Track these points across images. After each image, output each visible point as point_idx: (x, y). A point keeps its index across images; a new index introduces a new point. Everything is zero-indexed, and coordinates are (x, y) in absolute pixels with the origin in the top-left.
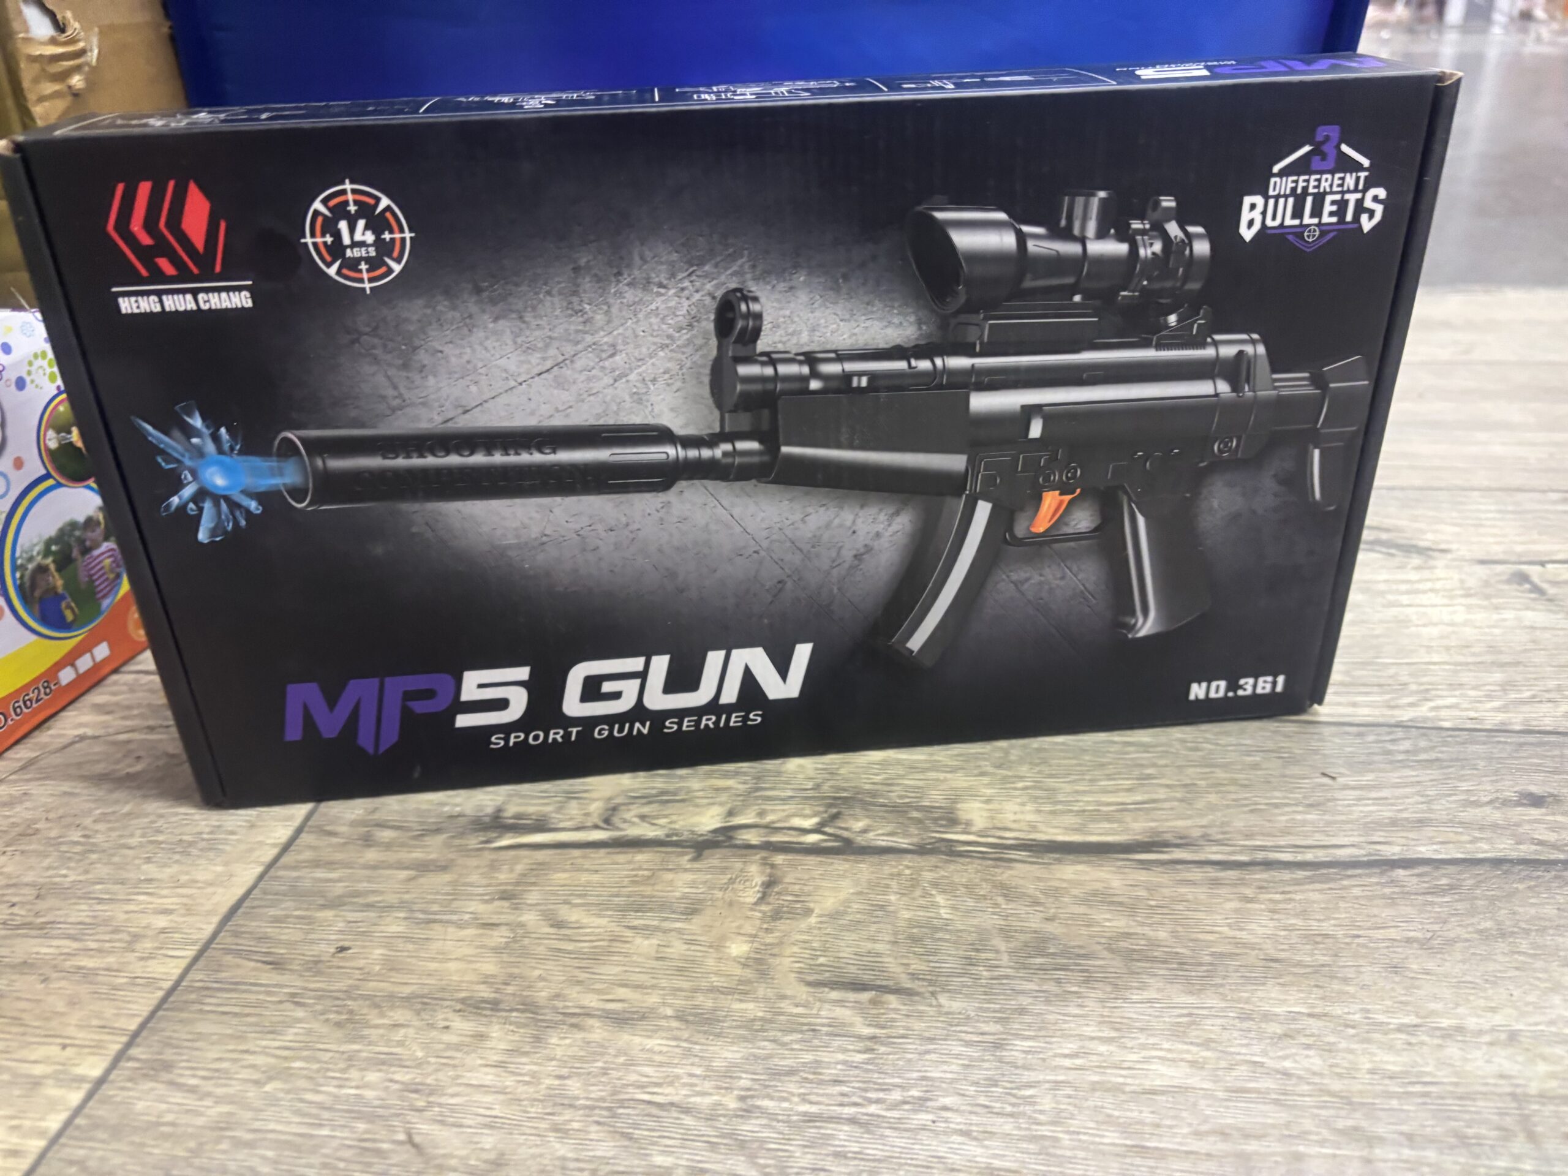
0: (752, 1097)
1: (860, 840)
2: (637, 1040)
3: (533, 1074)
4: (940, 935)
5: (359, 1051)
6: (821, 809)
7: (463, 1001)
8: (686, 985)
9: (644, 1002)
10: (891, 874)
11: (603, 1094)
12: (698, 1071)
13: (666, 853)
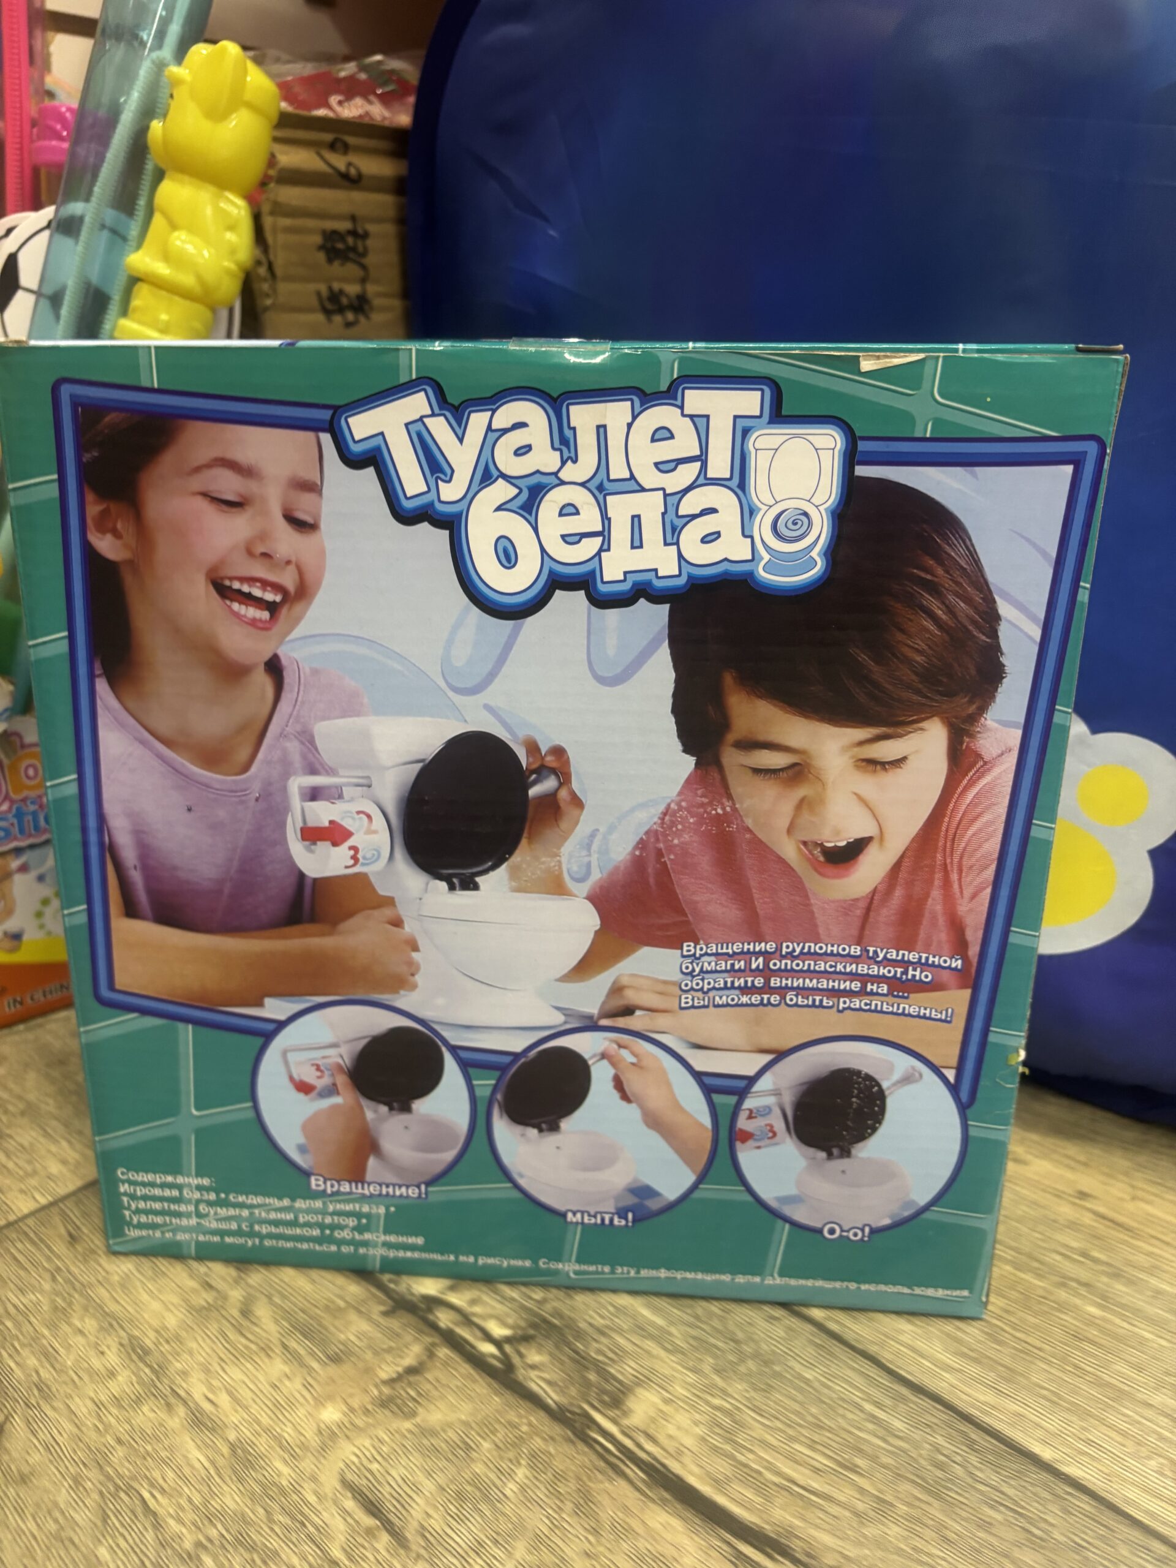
0: (205, 1548)
1: (521, 1374)
2: (191, 1445)
3: (108, 1427)
4: (484, 1507)
5: (44, 1337)
6: (523, 1324)
7: (131, 1337)
8: (265, 1420)
9: (227, 1416)
10: (510, 1423)
11: (127, 1473)
12: (197, 1499)
13: (374, 1295)
